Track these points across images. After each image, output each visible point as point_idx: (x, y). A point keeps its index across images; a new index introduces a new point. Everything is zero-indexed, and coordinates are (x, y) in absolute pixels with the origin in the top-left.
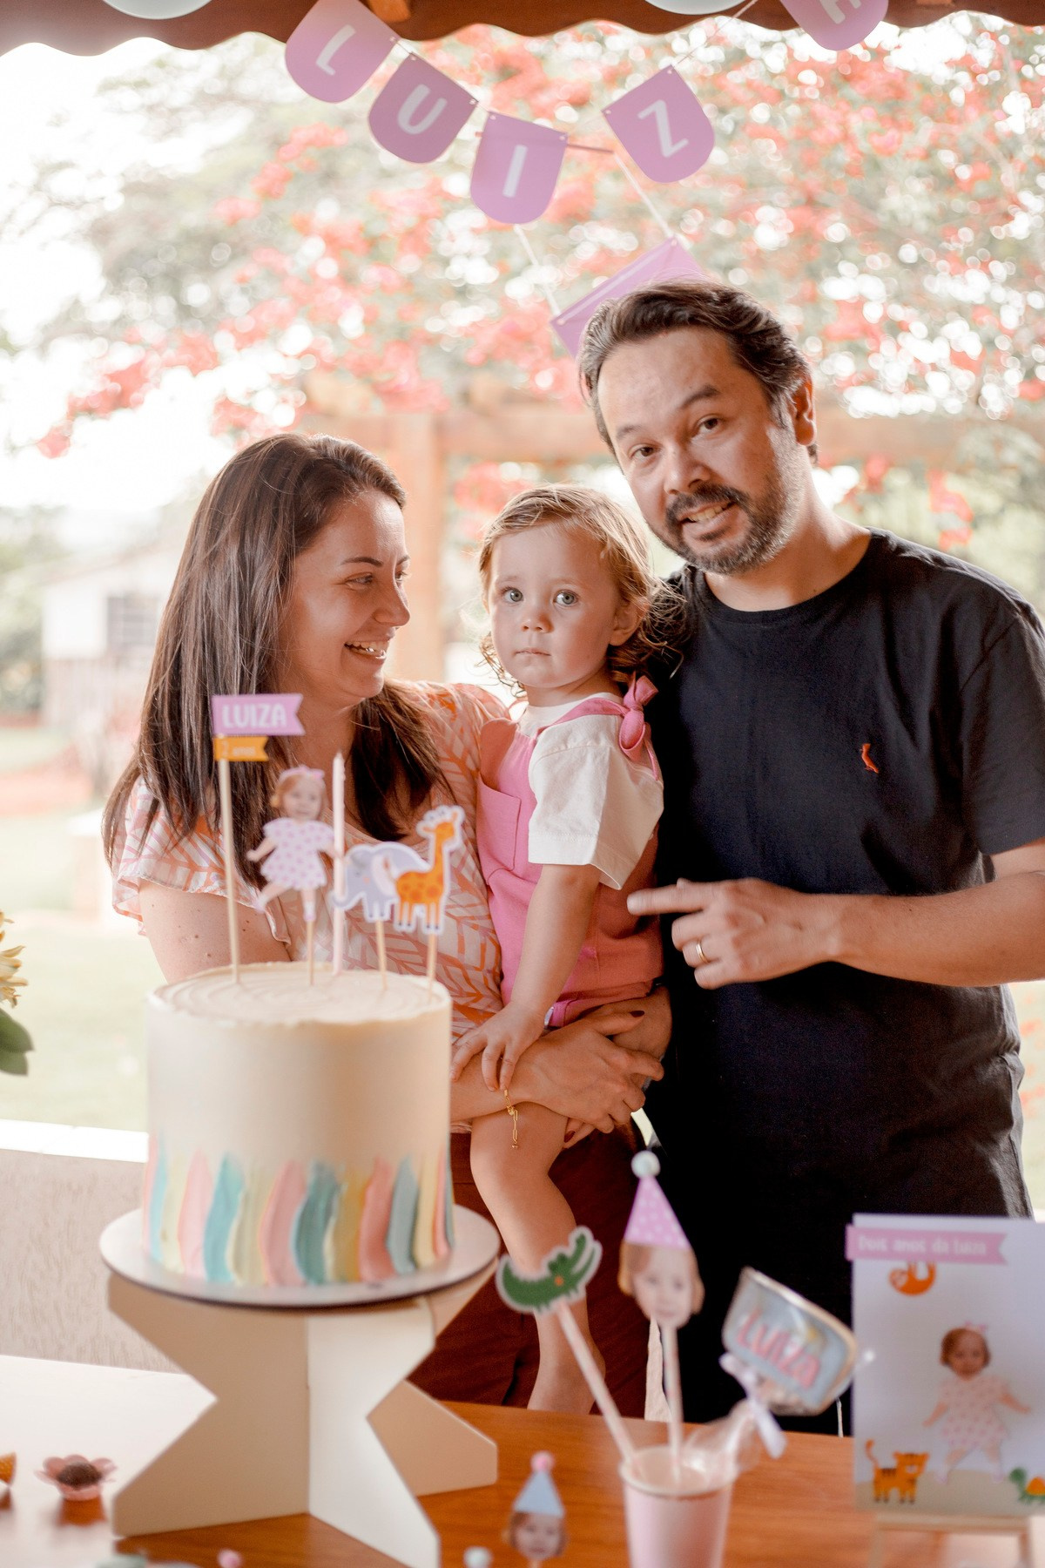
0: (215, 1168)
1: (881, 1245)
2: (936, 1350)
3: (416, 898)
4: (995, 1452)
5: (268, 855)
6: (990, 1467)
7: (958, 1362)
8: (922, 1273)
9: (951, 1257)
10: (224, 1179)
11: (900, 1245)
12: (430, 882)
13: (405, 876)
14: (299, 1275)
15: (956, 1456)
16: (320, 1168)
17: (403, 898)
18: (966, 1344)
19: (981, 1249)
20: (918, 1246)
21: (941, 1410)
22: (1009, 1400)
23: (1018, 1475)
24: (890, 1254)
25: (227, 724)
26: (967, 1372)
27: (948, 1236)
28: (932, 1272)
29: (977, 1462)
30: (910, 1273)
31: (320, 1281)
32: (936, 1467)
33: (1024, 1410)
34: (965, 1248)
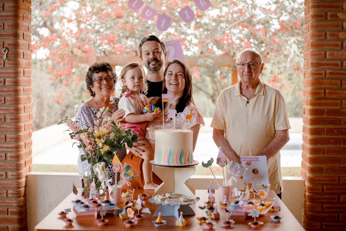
0: (169, 151)
1: (244, 160)
2: (252, 172)
3: (188, 118)
4: (260, 183)
5: (168, 114)
6: (260, 185)
7: (255, 173)
8: (249, 163)
9: (253, 161)
10: (170, 152)
11: (246, 160)
12: (190, 116)
13: (187, 115)
14: (180, 163)
15: (256, 184)
16: (182, 150)
17: (187, 118)
18: (255, 170)
19: (256, 159)
20: (249, 160)
21: (253, 178)
22: (261, 177)
23: (263, 185)
24: (245, 161)
25: (163, 97)
26: (256, 174)
27: (252, 158)
28: (250, 162)
29: (258, 184)
30: (248, 163)
31: (182, 164)
32: (253, 185)
33: (263, 178)
34: (254, 159)
